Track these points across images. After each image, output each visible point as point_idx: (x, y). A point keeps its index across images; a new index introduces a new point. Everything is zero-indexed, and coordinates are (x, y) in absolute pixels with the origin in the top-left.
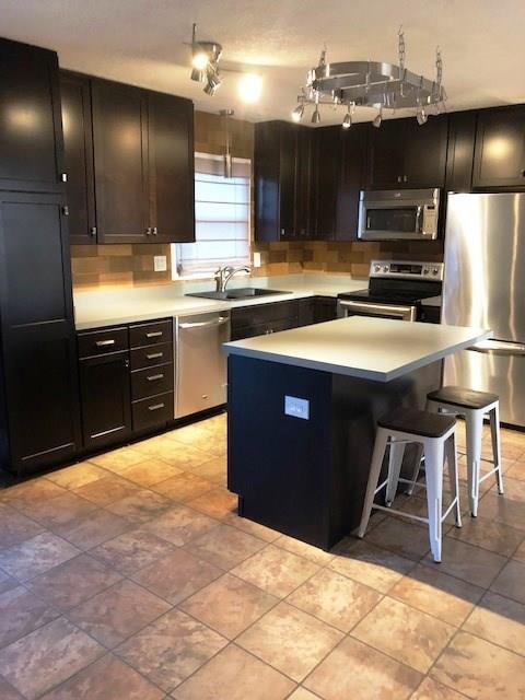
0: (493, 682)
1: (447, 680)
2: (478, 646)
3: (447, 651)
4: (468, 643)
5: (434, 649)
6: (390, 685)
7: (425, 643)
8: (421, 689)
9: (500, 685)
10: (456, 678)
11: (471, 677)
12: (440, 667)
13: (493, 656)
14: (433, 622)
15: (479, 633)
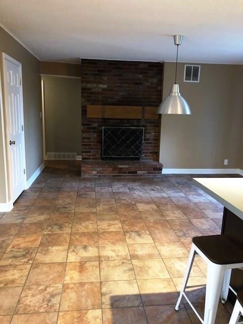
0: (113, 267)
1: (125, 261)
2: (126, 276)
3: (132, 269)
4: (129, 275)
5: (136, 268)
6: (136, 253)
7: (141, 268)
8: (129, 256)
9: (110, 267)
10: (123, 263)
11: (119, 265)
12: (130, 264)
13: (119, 276)
14: (146, 277)
15: (129, 282)
